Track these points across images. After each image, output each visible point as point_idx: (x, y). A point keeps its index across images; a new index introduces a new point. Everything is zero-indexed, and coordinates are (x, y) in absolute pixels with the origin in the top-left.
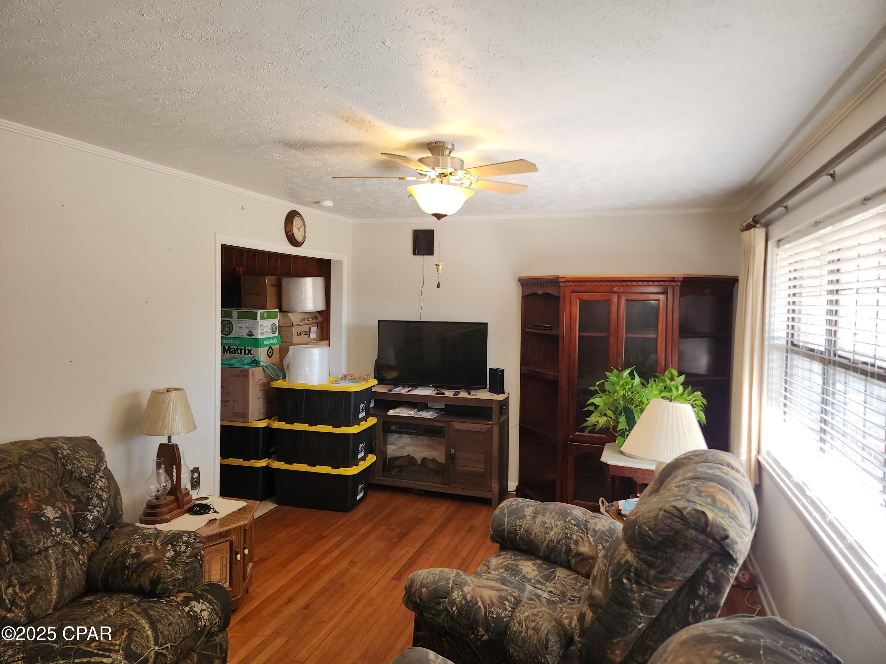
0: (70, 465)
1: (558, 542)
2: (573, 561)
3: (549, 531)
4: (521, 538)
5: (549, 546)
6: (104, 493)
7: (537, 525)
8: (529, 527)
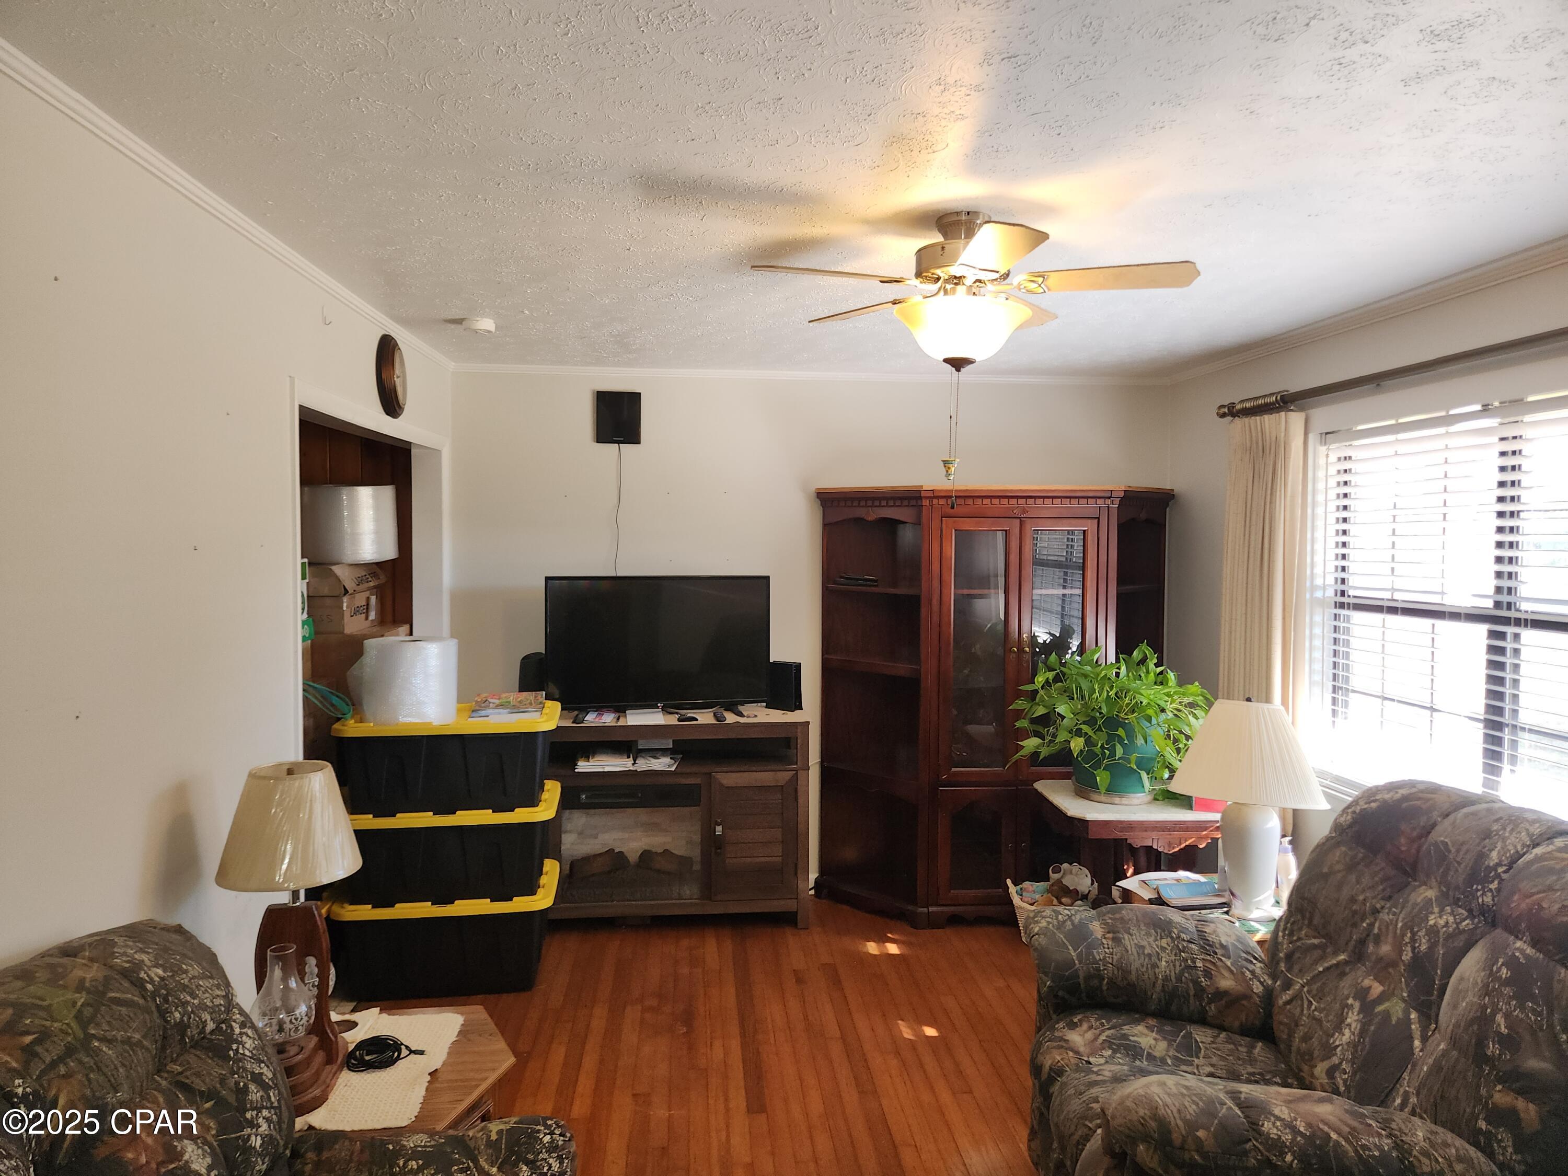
0: (176, 1009)
1: (1179, 979)
2: (1212, 1009)
3: (1157, 960)
4: (1112, 982)
5: (1166, 989)
6: (265, 1070)
7: (1132, 954)
8: (1119, 960)
